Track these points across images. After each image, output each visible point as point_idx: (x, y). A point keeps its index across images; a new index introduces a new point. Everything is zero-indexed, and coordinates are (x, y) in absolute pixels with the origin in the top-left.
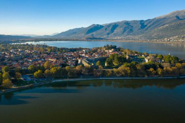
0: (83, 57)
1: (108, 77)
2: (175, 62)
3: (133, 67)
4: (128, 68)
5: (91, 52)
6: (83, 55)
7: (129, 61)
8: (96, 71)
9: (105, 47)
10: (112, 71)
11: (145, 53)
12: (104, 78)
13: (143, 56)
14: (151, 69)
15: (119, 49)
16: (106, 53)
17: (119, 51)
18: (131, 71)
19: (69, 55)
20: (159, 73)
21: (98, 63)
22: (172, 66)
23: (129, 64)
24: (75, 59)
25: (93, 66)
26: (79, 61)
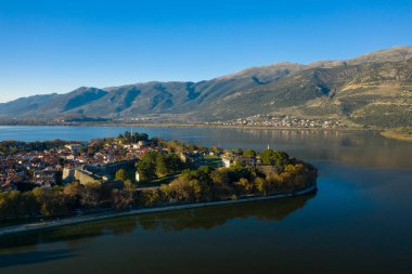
0: (72, 163)
1: (148, 207)
2: (282, 164)
3: (205, 179)
4: (196, 182)
5: (90, 151)
6: (71, 157)
7: (188, 165)
8: (118, 194)
9: (121, 137)
10: (160, 192)
11: (215, 148)
12: (139, 211)
13: (212, 154)
14: (243, 181)
15: (154, 143)
16: (126, 151)
17: (156, 145)
18: (203, 188)
19: (32, 158)
20: (260, 187)
21: (119, 175)
23: (194, 173)
24: (51, 169)
25: (106, 182)
26: (66, 173)
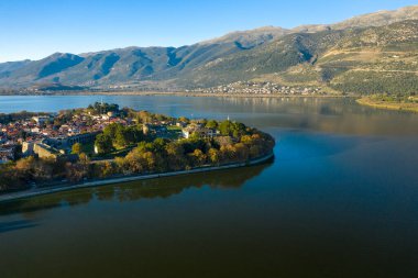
0: (34, 136)
1: (103, 179)
2: (239, 135)
3: (159, 151)
4: (149, 153)
5: (56, 123)
6: (36, 130)
7: (149, 138)
8: (71, 167)
9: (91, 107)
10: (113, 165)
11: (182, 118)
12: (93, 184)
13: (178, 124)
14: (197, 152)
15: (125, 113)
16: (95, 122)
17: (126, 116)
18: (156, 160)
20: (213, 158)
21: (75, 149)
22: (234, 141)
23: (149, 145)
24: (12, 143)
25: (63, 155)
26: (25, 147)
